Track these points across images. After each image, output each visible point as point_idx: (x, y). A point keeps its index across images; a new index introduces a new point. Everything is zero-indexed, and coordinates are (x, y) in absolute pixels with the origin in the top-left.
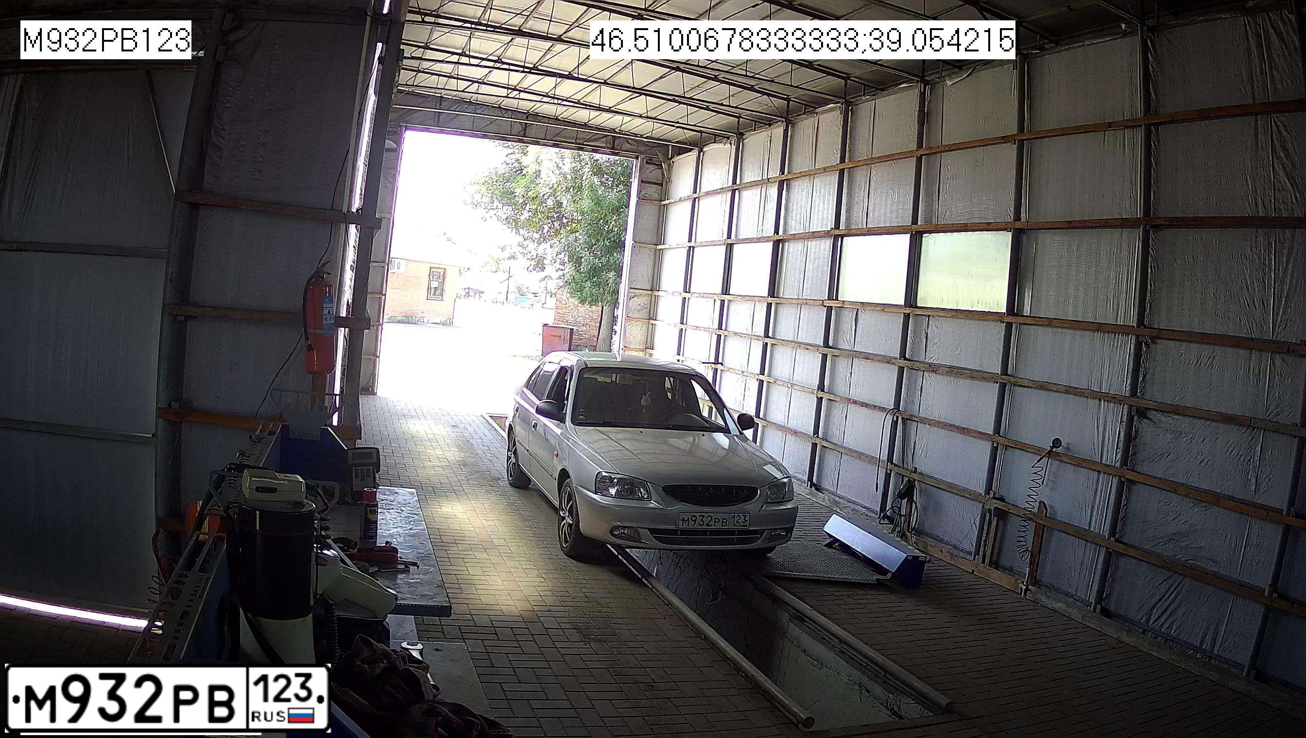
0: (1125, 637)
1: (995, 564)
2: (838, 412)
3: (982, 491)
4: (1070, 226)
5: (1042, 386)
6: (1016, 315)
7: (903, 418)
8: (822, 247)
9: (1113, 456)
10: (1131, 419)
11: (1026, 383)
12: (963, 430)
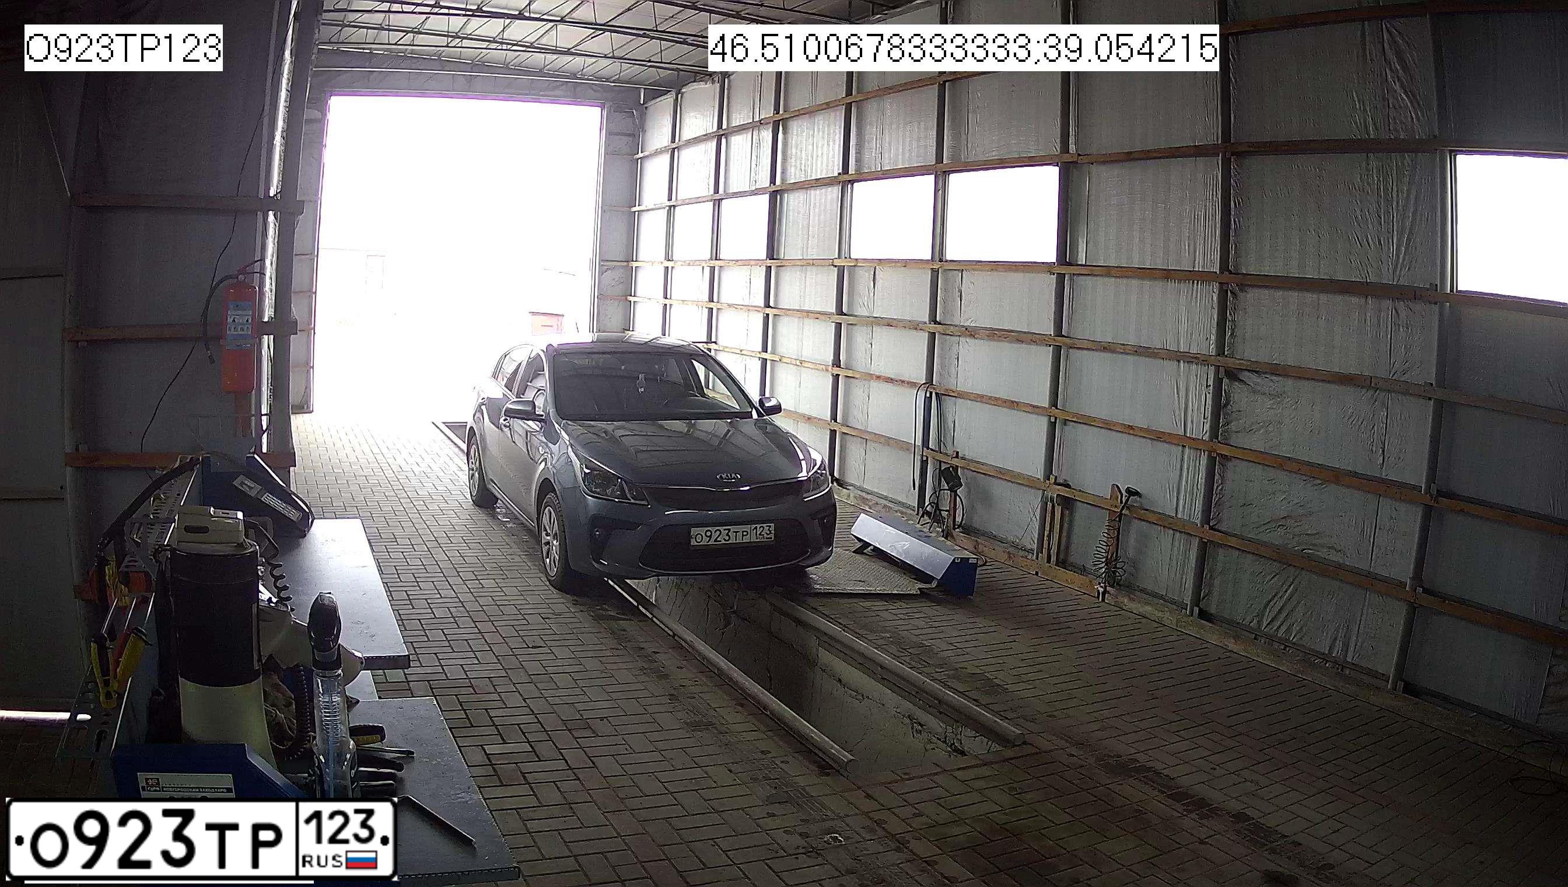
0: (1232, 645)
1: (1062, 563)
2: (859, 391)
3: (1040, 474)
4: (1129, 157)
5: (1106, 348)
6: (1070, 264)
7: (936, 393)
8: (829, 197)
9: (1200, 427)
10: (1218, 382)
11: (1085, 345)
12: (1013, 405)
